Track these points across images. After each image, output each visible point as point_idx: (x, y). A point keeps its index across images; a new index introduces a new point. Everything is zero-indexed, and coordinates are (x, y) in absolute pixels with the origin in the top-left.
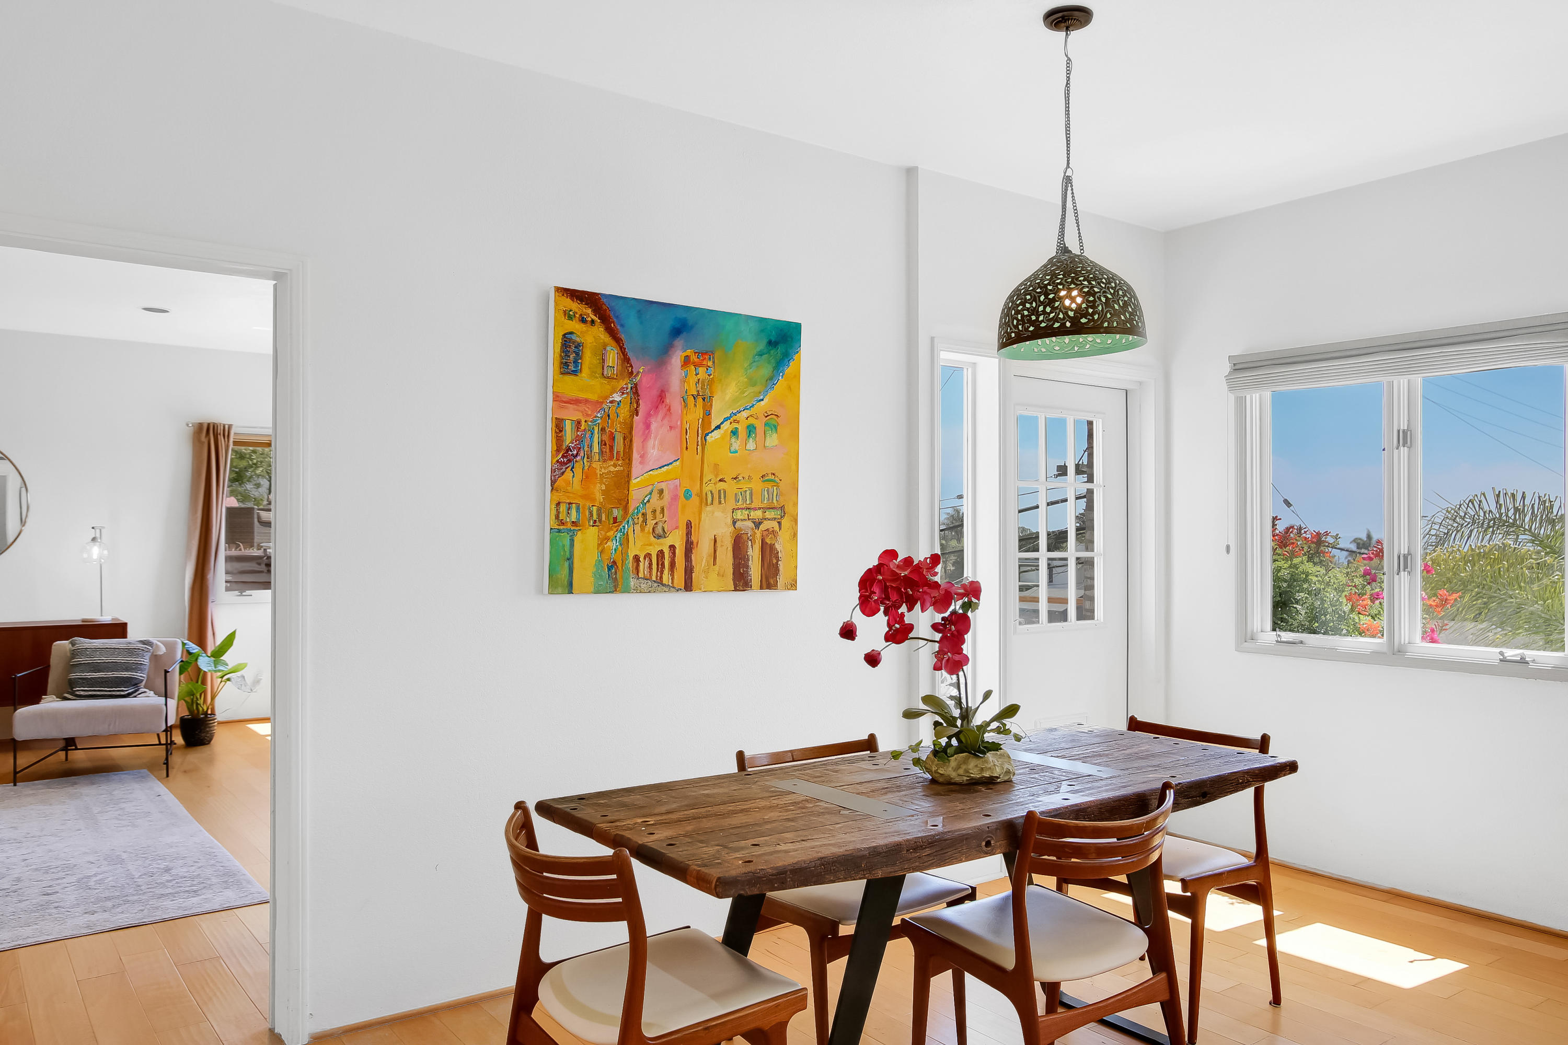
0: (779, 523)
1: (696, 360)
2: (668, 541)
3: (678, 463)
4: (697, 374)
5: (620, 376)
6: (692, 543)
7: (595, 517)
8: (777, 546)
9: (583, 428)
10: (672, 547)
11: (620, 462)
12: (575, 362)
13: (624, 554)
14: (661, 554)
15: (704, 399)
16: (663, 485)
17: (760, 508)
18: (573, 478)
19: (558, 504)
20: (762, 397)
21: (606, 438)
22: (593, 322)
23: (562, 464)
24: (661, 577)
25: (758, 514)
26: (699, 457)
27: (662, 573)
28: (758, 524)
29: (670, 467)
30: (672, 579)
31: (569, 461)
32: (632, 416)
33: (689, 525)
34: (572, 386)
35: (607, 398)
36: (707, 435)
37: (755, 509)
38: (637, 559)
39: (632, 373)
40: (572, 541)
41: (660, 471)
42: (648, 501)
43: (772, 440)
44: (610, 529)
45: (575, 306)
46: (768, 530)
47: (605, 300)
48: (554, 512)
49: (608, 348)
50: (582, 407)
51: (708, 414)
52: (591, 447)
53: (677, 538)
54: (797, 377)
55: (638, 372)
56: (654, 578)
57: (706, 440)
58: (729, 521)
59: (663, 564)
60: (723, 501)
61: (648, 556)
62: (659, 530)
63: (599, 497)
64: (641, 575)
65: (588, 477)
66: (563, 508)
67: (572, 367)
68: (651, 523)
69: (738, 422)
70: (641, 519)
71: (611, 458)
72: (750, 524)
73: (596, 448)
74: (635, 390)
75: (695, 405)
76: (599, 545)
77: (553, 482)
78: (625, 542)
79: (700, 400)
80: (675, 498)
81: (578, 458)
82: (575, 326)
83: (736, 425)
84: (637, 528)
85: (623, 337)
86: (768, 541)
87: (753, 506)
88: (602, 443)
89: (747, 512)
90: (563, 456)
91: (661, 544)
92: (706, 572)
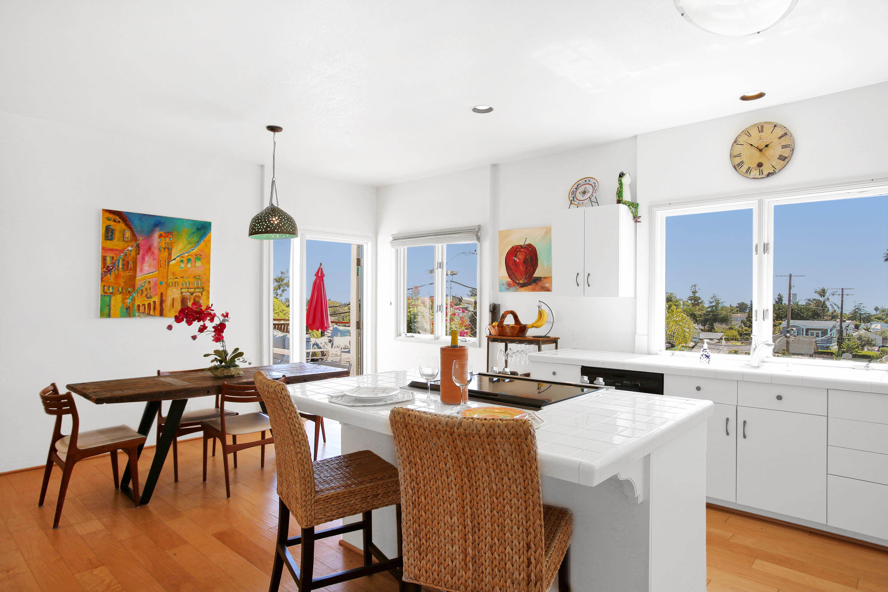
0: (202, 294)
1: (165, 235)
2: (153, 299)
3: (157, 272)
4: (165, 240)
5: (131, 241)
6: (163, 300)
7: (120, 291)
8: (201, 302)
9: (115, 259)
10: (155, 302)
11: (131, 272)
12: (112, 236)
13: (133, 304)
14: (149, 304)
15: (168, 249)
16: (150, 280)
17: (193, 288)
18: (111, 278)
19: (104, 286)
20: (194, 248)
21: (125, 263)
22: (119, 222)
23: (106, 272)
24: (150, 312)
25: (192, 290)
26: (166, 270)
27: (150, 311)
28: (192, 294)
29: (153, 273)
30: (155, 313)
31: (109, 271)
32: (136, 256)
33: (162, 294)
34: (109, 244)
35: (126, 248)
36: (170, 262)
37: (191, 288)
38: (139, 306)
39: (137, 240)
40: (110, 300)
41: (149, 275)
42: (144, 285)
43: (198, 264)
44: (127, 295)
45: (111, 216)
46: (196, 296)
47: (124, 214)
48: (103, 289)
49: (126, 231)
50: (115, 252)
51: (170, 254)
52: (118, 266)
53: (157, 299)
54: (209, 241)
55: (139, 240)
56: (146, 313)
57: (169, 264)
58: (179, 292)
59: (150, 308)
60: (177, 285)
61: (144, 305)
62: (149, 295)
63: (123, 284)
64: (141, 311)
65: (117, 277)
66: (106, 288)
67: (110, 238)
68: (145, 293)
69: (183, 257)
70: (141, 292)
71: (128, 270)
72: (189, 294)
73: (121, 266)
74: (138, 246)
75: (164, 252)
76: (122, 301)
77: (102, 278)
78: (134, 300)
79: (167, 250)
80: (156, 284)
81: (113, 270)
82: (111, 223)
83: (182, 259)
84: (139, 295)
85: (132, 227)
86: (197, 300)
87: (190, 287)
88: (123, 265)
89: (187, 289)
90: (106, 269)
91: (150, 301)
92: (170, 311)
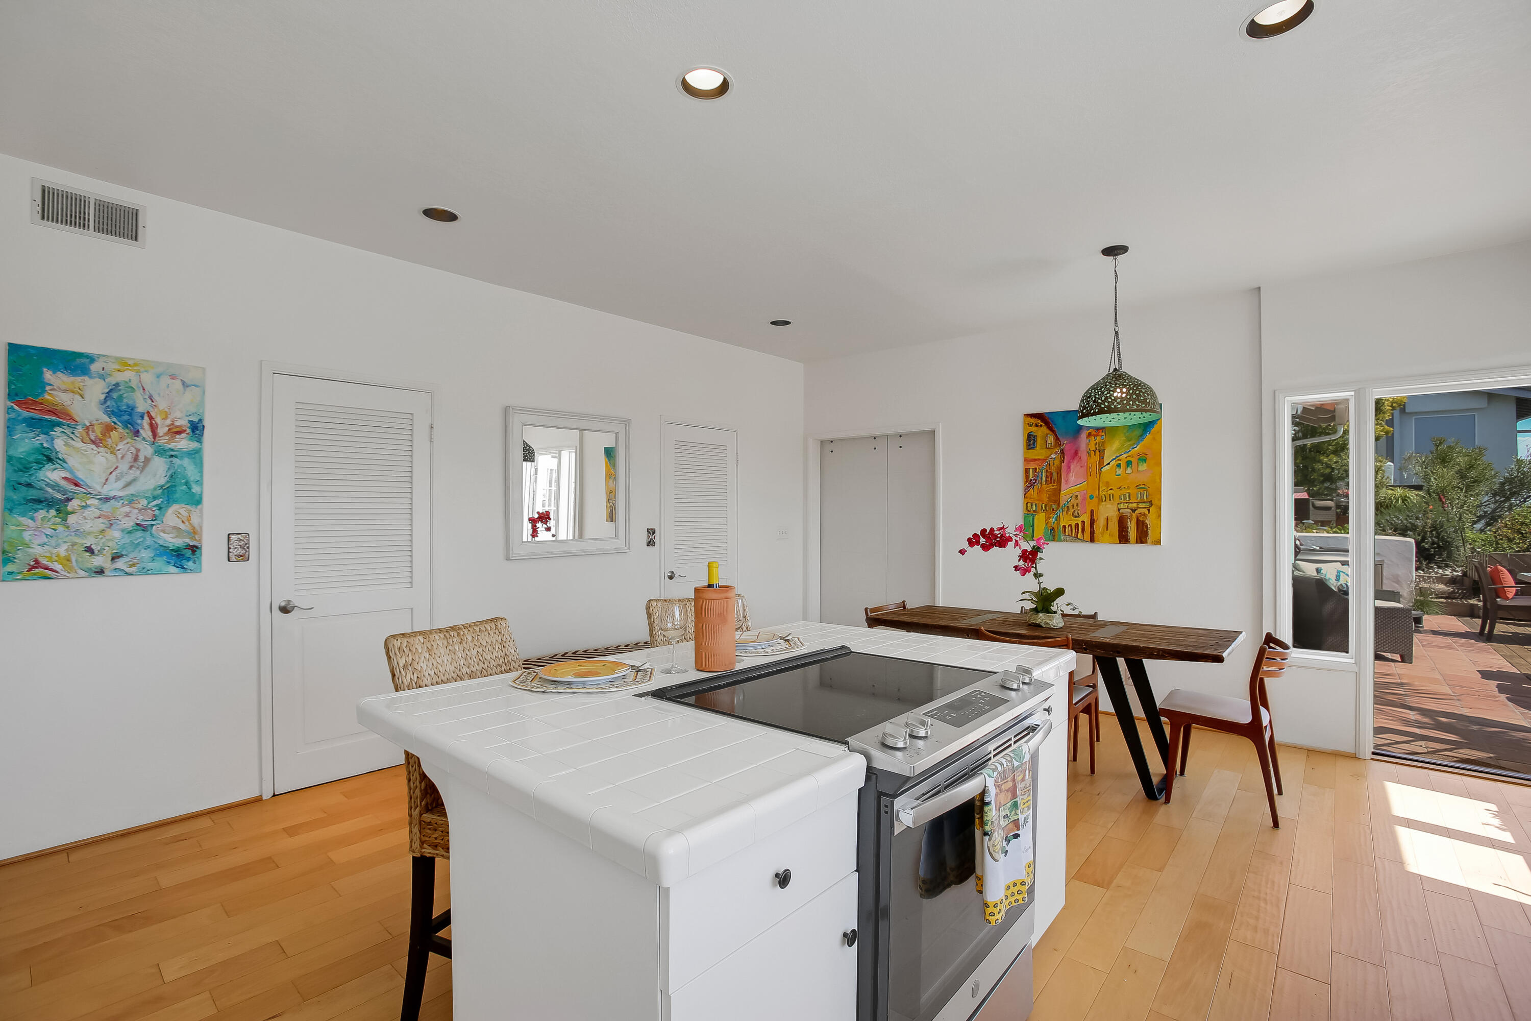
0: (1149, 510)
1: (1095, 433)
2: (1081, 519)
3: (1085, 483)
4: (1095, 440)
5: (1055, 446)
6: (1094, 520)
7: (1044, 509)
8: (1147, 522)
9: (1037, 471)
10: (1083, 522)
11: (1055, 485)
12: (1034, 443)
13: (1058, 525)
14: (1077, 525)
15: (1100, 451)
16: (1077, 494)
17: (1135, 503)
18: (1033, 492)
19: (1027, 503)
20: (1135, 446)
21: (1048, 474)
22: (1041, 426)
23: (1029, 487)
24: (1077, 536)
25: (1135, 505)
26: (1097, 479)
27: (1078, 533)
28: (1134, 511)
29: (1081, 485)
30: (1083, 536)
31: (1031, 485)
32: (1061, 464)
33: (1092, 512)
34: (1032, 454)
35: (1048, 457)
36: (1102, 468)
37: (1132, 503)
38: (1064, 527)
39: (1060, 444)
40: (1033, 519)
41: (1076, 487)
42: (1070, 501)
43: (1143, 467)
44: (1051, 514)
45: (1033, 421)
46: (1140, 513)
47: (1046, 415)
48: (1025, 507)
49: (1049, 436)
50: (1037, 462)
51: (1102, 458)
52: (1042, 479)
53: (1086, 518)
54: (1160, 432)
55: (1064, 444)
56: (1073, 536)
57: (1101, 471)
58: (1116, 509)
59: (1078, 530)
60: (1112, 499)
61: (1070, 526)
62: (1076, 514)
63: (1046, 500)
64: (1067, 534)
65: (1039, 491)
66: (1029, 505)
67: (1032, 446)
68: (1071, 511)
69: (1121, 460)
70: (1066, 509)
71: (1051, 483)
72: (1129, 510)
73: (1044, 479)
74: (1062, 452)
75: (1095, 455)
76: (1046, 520)
77: (1025, 495)
78: (1058, 519)
79: (1097, 452)
80: (1084, 499)
81: (1036, 484)
82: (1033, 429)
83: (1119, 462)
84: (1065, 513)
85: (1056, 429)
86: (1141, 519)
87: (1130, 501)
88: (1046, 477)
89: (1127, 504)
90: (1029, 484)
91: (1077, 520)
92: (1103, 534)
